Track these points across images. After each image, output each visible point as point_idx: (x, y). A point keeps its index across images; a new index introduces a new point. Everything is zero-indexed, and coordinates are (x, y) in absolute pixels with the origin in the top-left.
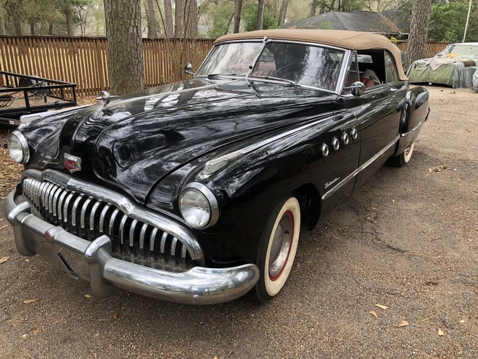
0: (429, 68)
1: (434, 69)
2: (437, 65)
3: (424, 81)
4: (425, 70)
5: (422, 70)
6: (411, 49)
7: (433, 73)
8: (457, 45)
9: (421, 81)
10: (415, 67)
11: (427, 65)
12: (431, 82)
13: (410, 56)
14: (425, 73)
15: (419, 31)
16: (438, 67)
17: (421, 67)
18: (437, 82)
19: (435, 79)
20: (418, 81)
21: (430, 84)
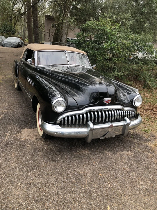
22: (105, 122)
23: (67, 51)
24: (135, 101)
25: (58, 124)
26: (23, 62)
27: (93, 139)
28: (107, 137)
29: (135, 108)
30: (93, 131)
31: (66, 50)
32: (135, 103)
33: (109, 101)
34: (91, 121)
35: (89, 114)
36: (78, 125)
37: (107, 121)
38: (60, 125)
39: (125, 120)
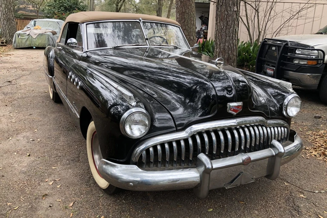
0: (30, 36)
1: (34, 38)
2: (35, 35)
3: (29, 46)
4: (28, 38)
5: (25, 38)
6: (5, 23)
7: (34, 40)
8: (38, 21)
9: (27, 47)
10: (19, 36)
11: (28, 35)
12: (35, 46)
13: (6, 28)
14: (28, 40)
15: (8, 10)
16: (36, 36)
17: (23, 36)
18: (39, 46)
19: (37, 44)
20: (25, 46)
21: (34, 48)
22: (234, 153)
23: (142, 21)
24: (287, 105)
25: (135, 164)
26: (60, 48)
27: (210, 189)
28: (239, 185)
29: (288, 119)
30: (209, 174)
31: (141, 19)
32: (288, 111)
33: (238, 109)
34: (204, 151)
35: (198, 138)
36: (178, 163)
37: (237, 149)
38: (140, 164)
39: (273, 146)
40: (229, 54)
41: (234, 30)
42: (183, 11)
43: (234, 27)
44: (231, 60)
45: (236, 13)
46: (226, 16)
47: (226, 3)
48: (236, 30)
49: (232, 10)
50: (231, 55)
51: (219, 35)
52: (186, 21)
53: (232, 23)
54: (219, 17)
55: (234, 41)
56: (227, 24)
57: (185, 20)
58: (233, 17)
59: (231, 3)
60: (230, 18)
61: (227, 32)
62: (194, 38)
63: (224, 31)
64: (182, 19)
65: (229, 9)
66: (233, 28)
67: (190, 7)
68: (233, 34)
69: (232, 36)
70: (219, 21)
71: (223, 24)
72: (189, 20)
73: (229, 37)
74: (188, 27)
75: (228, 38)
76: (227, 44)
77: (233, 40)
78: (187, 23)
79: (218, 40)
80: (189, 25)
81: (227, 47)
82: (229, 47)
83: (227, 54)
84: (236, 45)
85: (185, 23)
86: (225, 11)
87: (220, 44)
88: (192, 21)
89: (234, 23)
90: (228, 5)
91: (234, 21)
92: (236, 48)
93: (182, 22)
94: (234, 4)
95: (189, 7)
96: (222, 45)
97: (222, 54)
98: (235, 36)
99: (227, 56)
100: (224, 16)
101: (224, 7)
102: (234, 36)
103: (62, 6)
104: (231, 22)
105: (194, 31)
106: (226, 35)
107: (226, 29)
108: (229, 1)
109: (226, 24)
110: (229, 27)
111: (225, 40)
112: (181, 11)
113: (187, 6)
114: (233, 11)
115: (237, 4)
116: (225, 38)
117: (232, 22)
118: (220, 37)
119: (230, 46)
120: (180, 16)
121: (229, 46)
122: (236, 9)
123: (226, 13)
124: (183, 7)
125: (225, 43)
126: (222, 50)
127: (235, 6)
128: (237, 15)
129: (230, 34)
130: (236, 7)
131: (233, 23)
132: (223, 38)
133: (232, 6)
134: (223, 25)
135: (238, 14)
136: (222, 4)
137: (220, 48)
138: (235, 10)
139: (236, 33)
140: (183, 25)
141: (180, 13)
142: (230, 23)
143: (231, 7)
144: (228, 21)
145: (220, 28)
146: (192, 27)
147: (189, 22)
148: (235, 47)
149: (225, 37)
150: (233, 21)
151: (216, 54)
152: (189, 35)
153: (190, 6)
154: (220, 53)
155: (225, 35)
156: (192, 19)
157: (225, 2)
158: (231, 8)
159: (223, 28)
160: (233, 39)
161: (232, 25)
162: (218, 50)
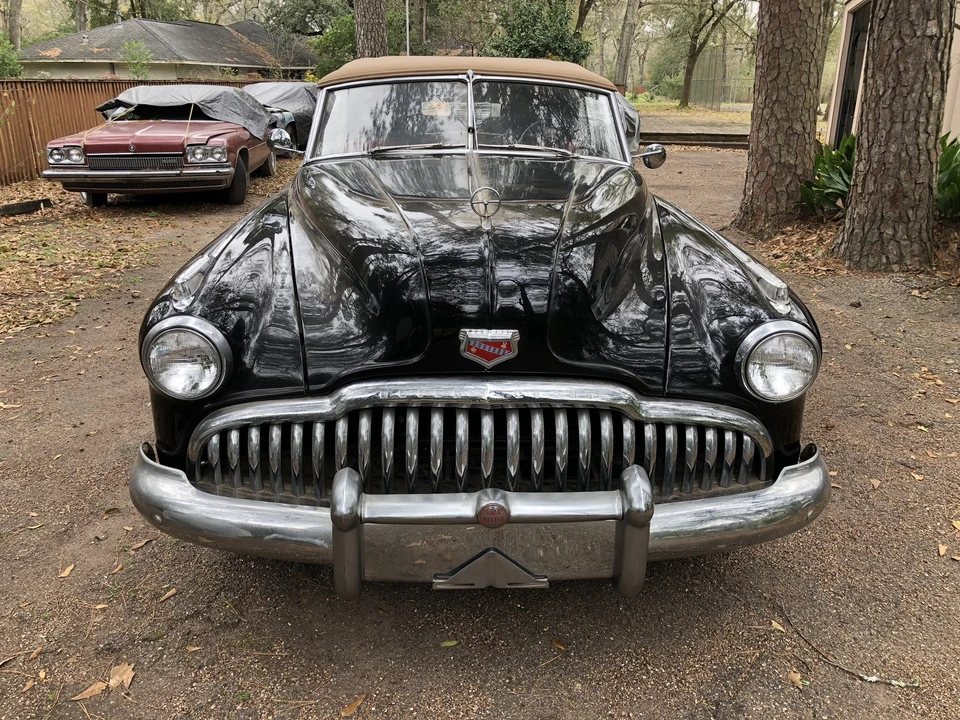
27: (365, 578)
28: (480, 584)
31: (469, 73)
33: (495, 350)
40: (899, 179)
41: (925, 101)
42: (776, 45)
43: (923, 89)
44: (906, 201)
45: (934, 42)
46: (894, 54)
47: (896, 11)
48: (930, 99)
49: (918, 34)
50: (905, 185)
51: (870, 117)
52: (783, 75)
53: (915, 78)
54: (874, 60)
55: (923, 136)
56: (898, 80)
57: (778, 74)
58: (921, 55)
59: (914, 8)
60: (910, 60)
61: (897, 107)
62: (804, 128)
63: (888, 103)
64: (770, 68)
65: (906, 30)
66: (921, 94)
67: (801, 32)
68: (919, 113)
69: (916, 121)
70: (873, 72)
71: (885, 82)
72: (792, 71)
73: (903, 123)
74: (789, 93)
75: (898, 127)
76: (893, 148)
77: (918, 135)
78: (784, 80)
79: (865, 134)
80: (790, 89)
81: (894, 156)
82: (900, 157)
83: (892, 182)
84: (928, 151)
85: (780, 81)
86: (895, 36)
87: (870, 147)
88: (805, 76)
89: (926, 76)
90: (904, 16)
91: (926, 71)
92: (929, 159)
93: (769, 79)
94: (928, 13)
95: (797, 31)
96: (875, 150)
97: (875, 182)
98: (928, 120)
99: (892, 188)
100: (890, 55)
101: (891, 24)
102: (922, 119)
103: (526, 46)
104: (911, 73)
105: (807, 106)
106: (891, 119)
107: (893, 99)
108: (909, 5)
109: (894, 81)
110: (905, 90)
111: (889, 132)
112: (770, 44)
113: (790, 27)
114: (924, 35)
115: (939, 11)
116: (888, 128)
117: (917, 73)
118: (872, 124)
119: (903, 154)
120: (766, 60)
121: (900, 154)
122: (933, 29)
123: (897, 43)
124: (778, 32)
125: (886, 145)
126: (875, 166)
127: (928, 20)
128: (937, 49)
129: (906, 113)
130: (936, 21)
131: (921, 76)
132: (881, 126)
133: (918, 18)
134: (884, 86)
135: (941, 47)
136: (885, 15)
137: (869, 161)
138: (929, 32)
139: (930, 108)
140: (773, 87)
141: (766, 51)
142: (908, 78)
143: (916, 23)
144: (902, 70)
145: (874, 93)
146: (800, 92)
147: (792, 79)
148: (923, 158)
149: (889, 124)
150: (922, 71)
151: (855, 181)
152: (788, 119)
153: (800, 26)
154: (868, 178)
155: (889, 116)
156: (804, 67)
157: (895, 6)
158: (915, 28)
159: (884, 93)
160: (918, 130)
161: (914, 83)
162: (861, 167)
